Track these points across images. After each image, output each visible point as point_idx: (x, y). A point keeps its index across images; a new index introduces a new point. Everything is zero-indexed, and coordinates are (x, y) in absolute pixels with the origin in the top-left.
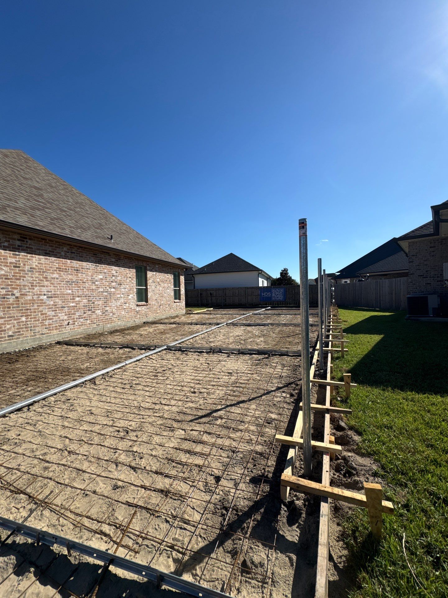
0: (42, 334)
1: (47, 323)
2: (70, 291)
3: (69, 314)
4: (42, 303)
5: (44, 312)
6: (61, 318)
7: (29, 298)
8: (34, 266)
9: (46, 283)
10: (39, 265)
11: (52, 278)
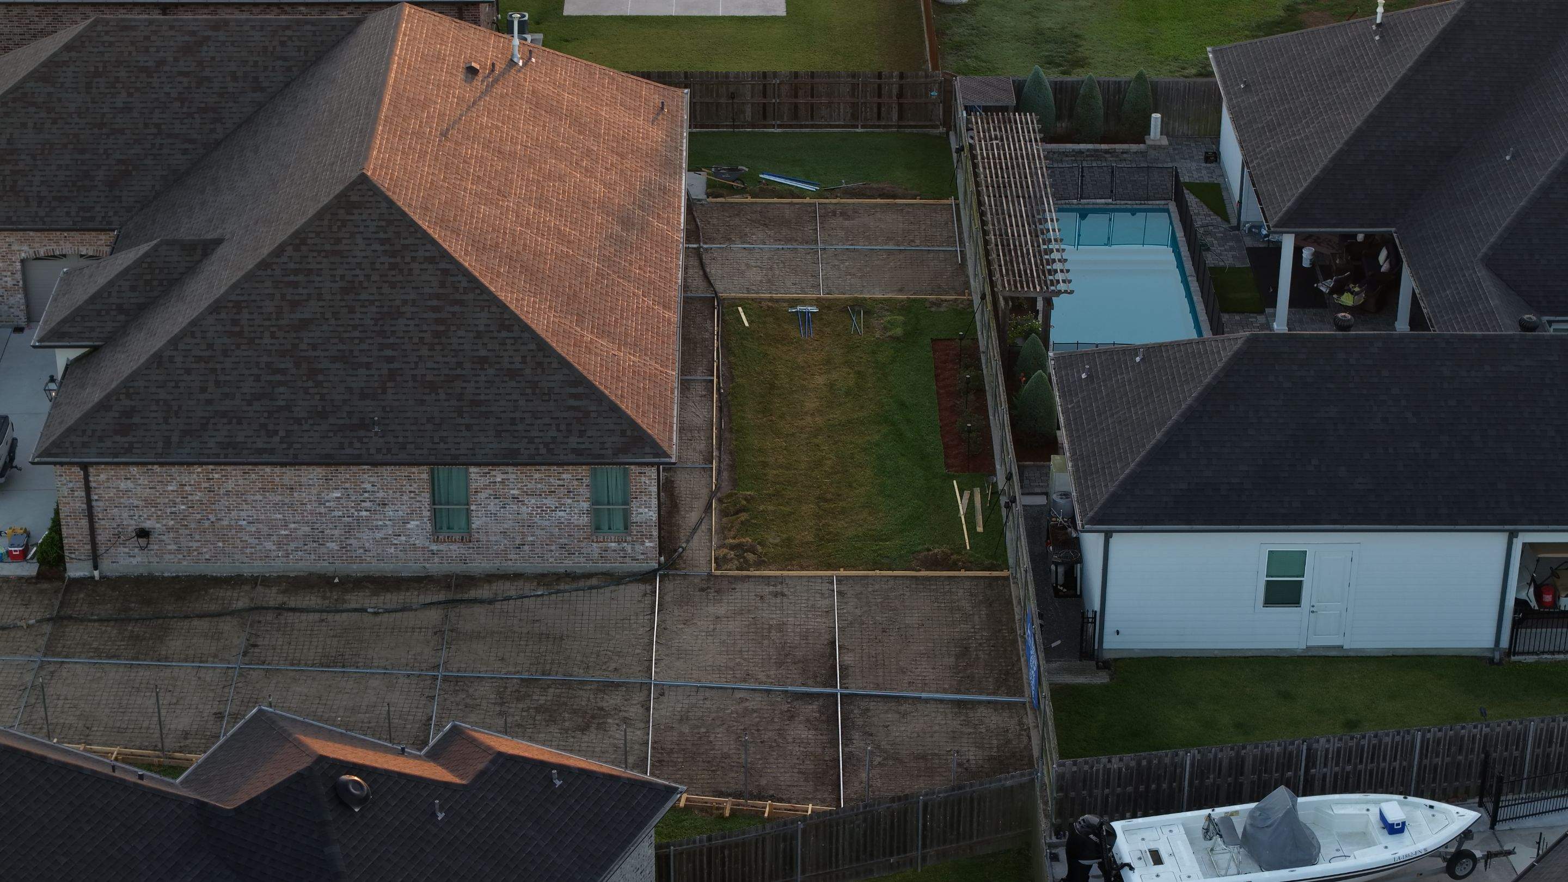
0: (242, 563)
1: (248, 551)
2: (280, 516)
3: (279, 545)
4: (241, 528)
5: (244, 539)
6: (268, 548)
7: (225, 523)
8: (230, 489)
9: (245, 507)
10: (236, 487)
11: (254, 501)
